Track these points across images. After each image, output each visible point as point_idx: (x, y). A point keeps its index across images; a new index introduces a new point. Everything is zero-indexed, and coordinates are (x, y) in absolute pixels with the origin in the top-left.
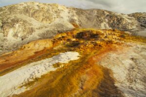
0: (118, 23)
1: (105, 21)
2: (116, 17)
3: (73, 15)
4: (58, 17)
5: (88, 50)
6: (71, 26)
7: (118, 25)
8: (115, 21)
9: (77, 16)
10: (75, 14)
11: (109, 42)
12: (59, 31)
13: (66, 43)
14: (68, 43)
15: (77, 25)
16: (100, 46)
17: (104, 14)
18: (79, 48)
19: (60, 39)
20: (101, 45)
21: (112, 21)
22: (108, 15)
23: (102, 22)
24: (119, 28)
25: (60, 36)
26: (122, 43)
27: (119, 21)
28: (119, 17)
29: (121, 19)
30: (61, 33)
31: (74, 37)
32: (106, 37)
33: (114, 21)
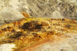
0: (70, 11)
1: (57, 10)
2: (69, 5)
3: (24, 4)
4: (6, 6)
5: (26, 41)
6: (20, 16)
7: (70, 13)
8: (68, 9)
9: (28, 5)
10: (26, 3)
11: (51, 33)
12: (5, 22)
13: (10, 35)
14: (12, 34)
15: (27, 14)
16: (39, 37)
17: (57, 3)
18: (18, 40)
19: (5, 30)
20: (41, 36)
21: (64, 10)
22: (60, 4)
23: (54, 11)
24: (71, 17)
25: (6, 26)
26: (63, 34)
27: (71, 9)
28: (72, 5)
29: (74, 7)
30: (8, 23)
31: (20, 28)
32: (49, 28)
33: (66, 9)
